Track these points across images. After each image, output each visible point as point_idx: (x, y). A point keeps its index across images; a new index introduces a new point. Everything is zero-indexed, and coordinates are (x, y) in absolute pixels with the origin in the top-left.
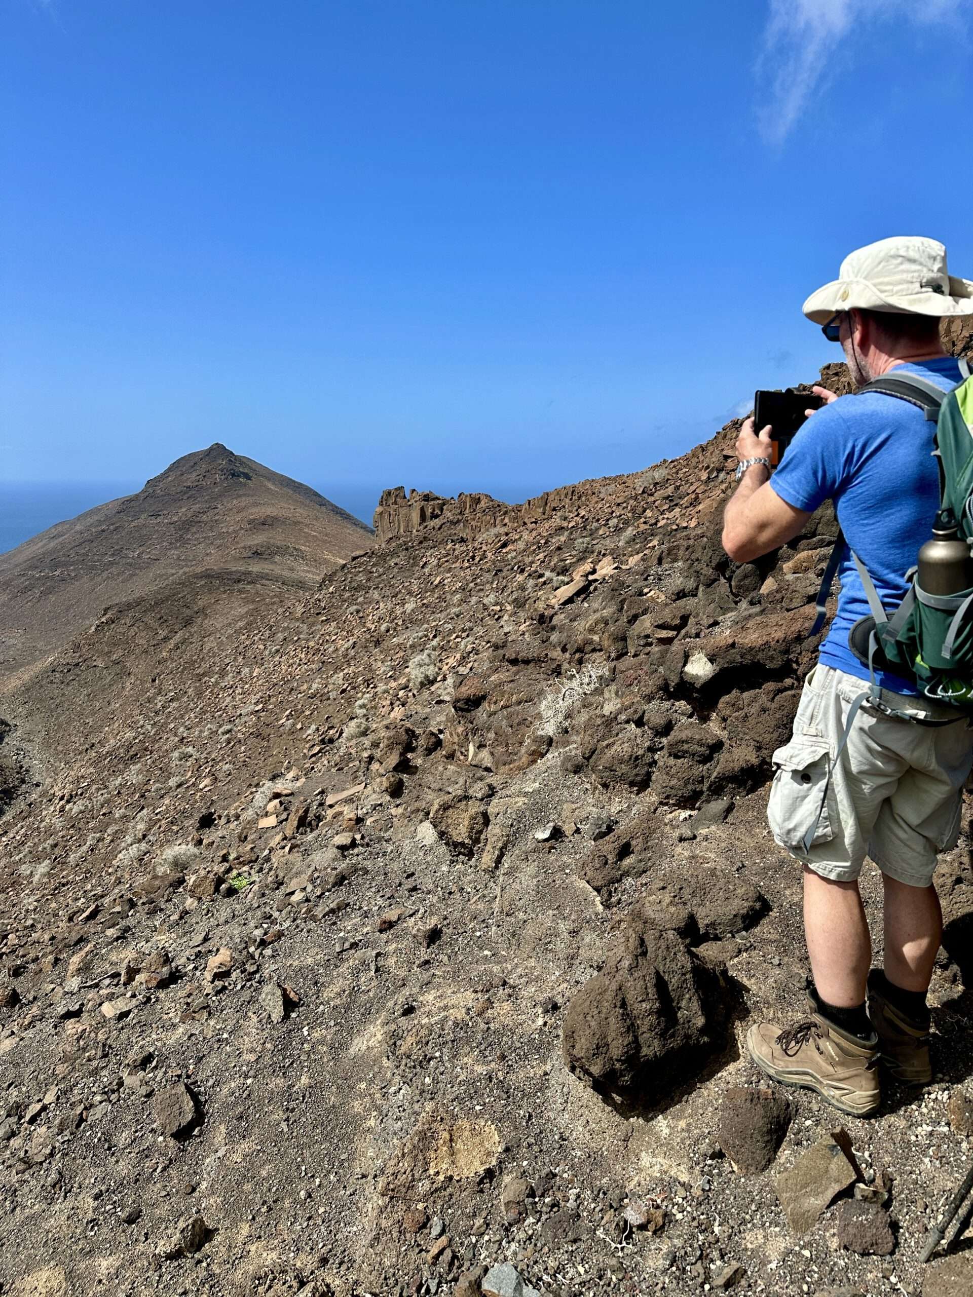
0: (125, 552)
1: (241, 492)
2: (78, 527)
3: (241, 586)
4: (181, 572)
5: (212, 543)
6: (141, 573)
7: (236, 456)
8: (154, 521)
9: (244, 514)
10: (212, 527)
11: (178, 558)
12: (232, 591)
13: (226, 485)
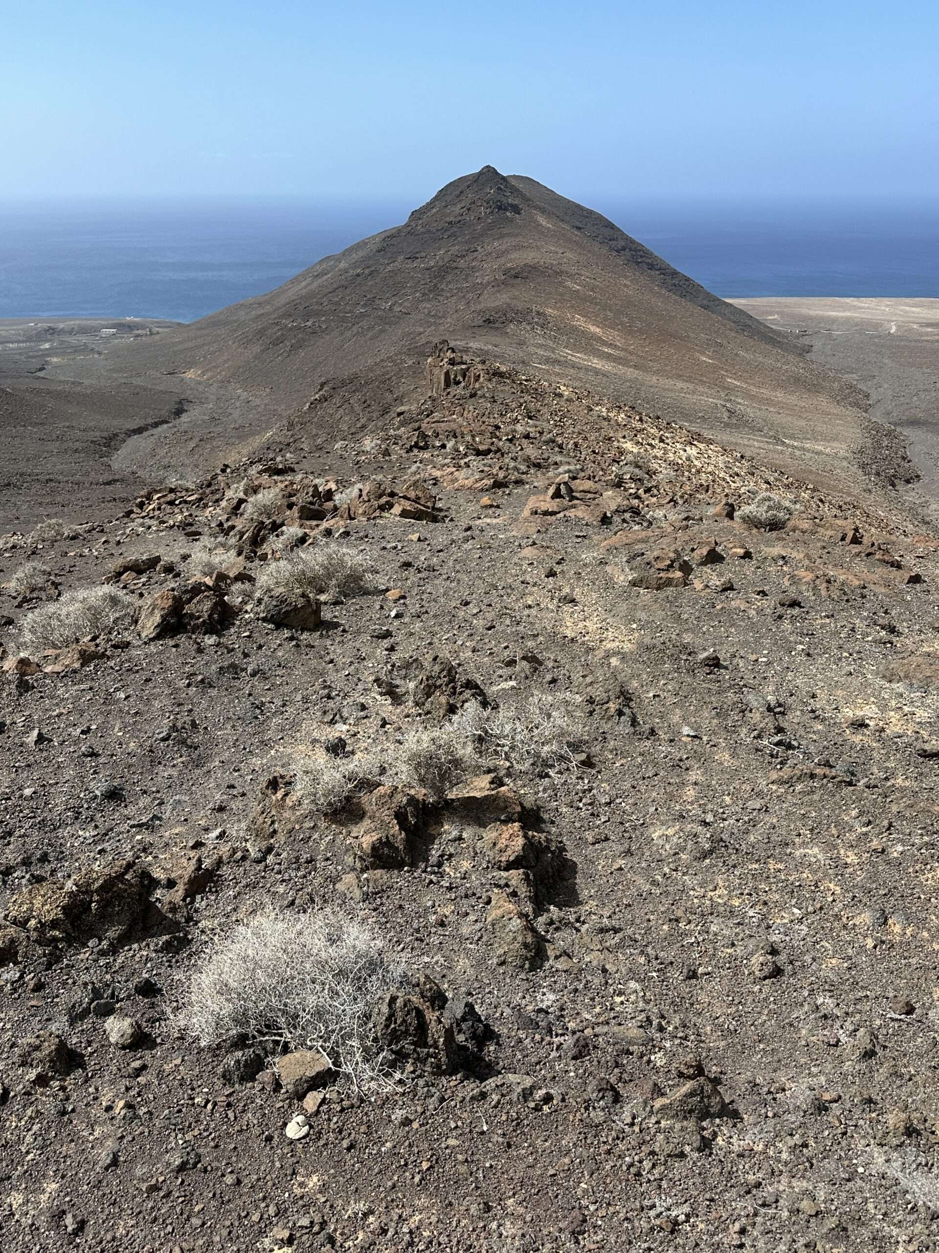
0: (377, 302)
2: (342, 265)
11: (429, 314)
13: (489, 221)
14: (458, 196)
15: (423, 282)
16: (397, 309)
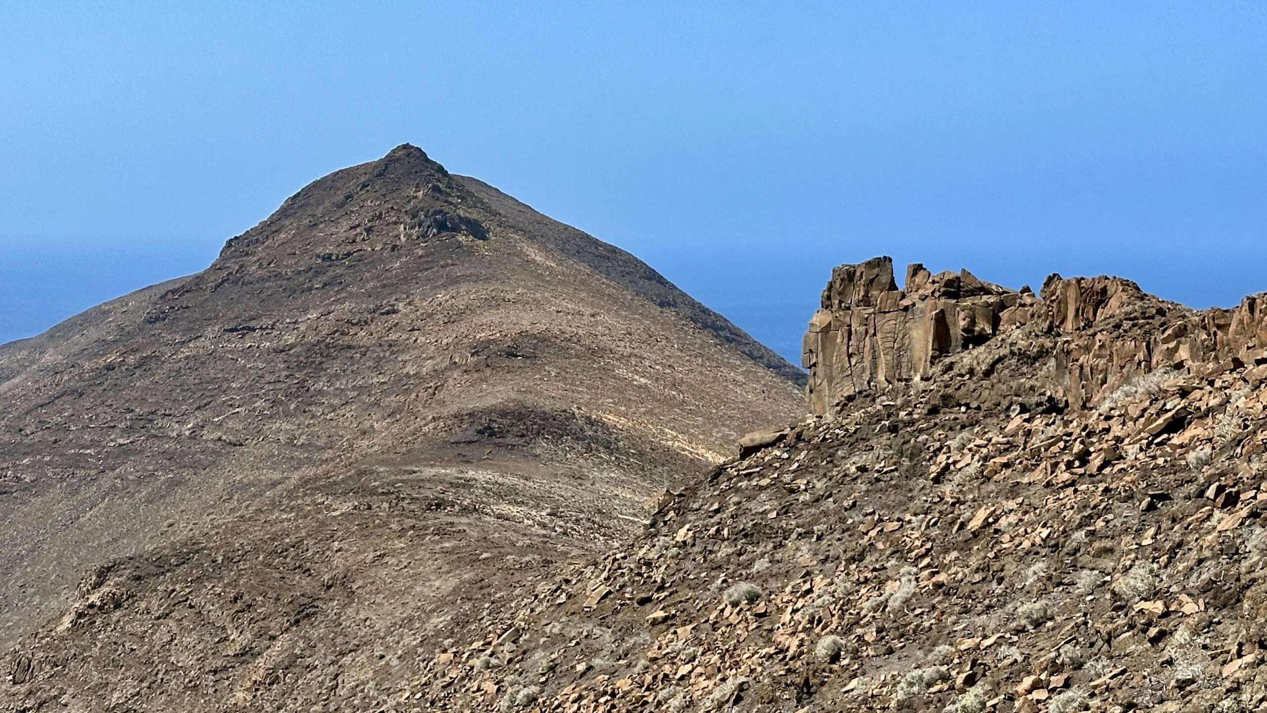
0: (159, 422)
1: (458, 271)
2: (48, 358)
3: (443, 517)
4: (296, 475)
5: (377, 404)
6: (196, 480)
7: (451, 178)
8: (236, 343)
9: (462, 328)
10: (378, 360)
11: (291, 442)
12: (420, 532)
13: (420, 252)
14: (341, 206)
15: (272, 378)
16: (210, 435)
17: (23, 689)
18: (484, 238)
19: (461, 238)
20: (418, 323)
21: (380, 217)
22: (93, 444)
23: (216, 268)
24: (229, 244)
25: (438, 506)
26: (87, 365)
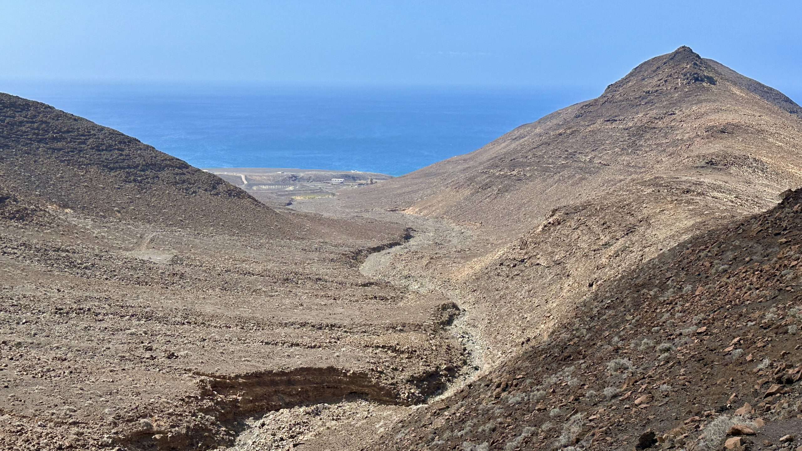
0: (578, 155)
1: (702, 98)
2: (538, 130)
3: (689, 196)
4: (630, 178)
5: (664, 150)
6: (590, 178)
7: (702, 59)
8: (609, 126)
9: (702, 121)
10: (666, 133)
11: (628, 165)
12: (679, 202)
13: (687, 90)
14: (654, 71)
15: (622, 140)
16: (597, 161)
17: (524, 251)
18: (714, 84)
19: (704, 84)
20: (684, 119)
21: (671, 76)
22: (553, 163)
23: (603, 96)
24: (609, 87)
25: (687, 192)
26: (552, 134)
